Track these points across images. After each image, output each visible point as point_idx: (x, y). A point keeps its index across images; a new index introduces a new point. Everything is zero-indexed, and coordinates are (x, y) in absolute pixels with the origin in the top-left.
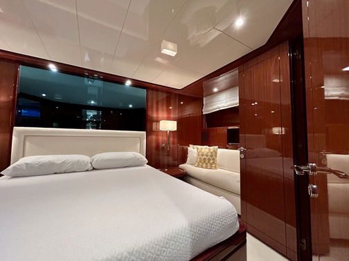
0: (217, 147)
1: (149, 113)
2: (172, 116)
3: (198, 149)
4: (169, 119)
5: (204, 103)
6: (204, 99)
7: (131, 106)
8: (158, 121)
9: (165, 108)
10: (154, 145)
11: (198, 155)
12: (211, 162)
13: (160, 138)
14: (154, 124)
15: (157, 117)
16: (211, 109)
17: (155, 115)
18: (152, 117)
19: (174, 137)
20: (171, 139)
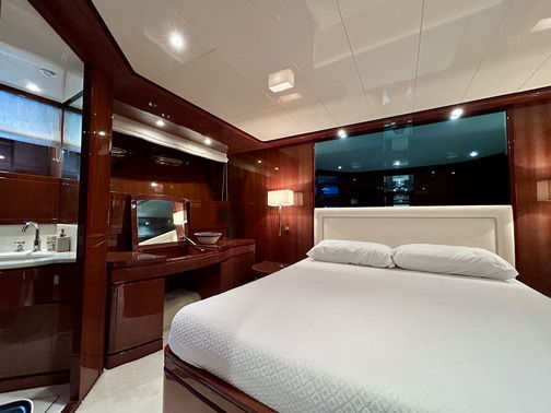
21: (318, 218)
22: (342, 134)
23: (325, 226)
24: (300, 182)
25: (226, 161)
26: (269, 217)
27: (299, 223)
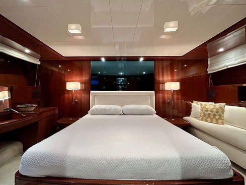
0: (224, 104)
1: (157, 78)
2: (175, 78)
3: (201, 105)
4: (172, 81)
5: (209, 63)
6: (209, 59)
7: (144, 73)
8: (163, 83)
9: (169, 73)
10: (161, 100)
11: (202, 110)
12: (217, 117)
13: (166, 96)
14: (161, 85)
15: (163, 80)
16: (217, 68)
17: (161, 79)
18: (159, 81)
19: (178, 95)
20: (175, 96)
21: (92, 96)
22: (103, 59)
23: (95, 99)
24: (84, 79)
25: (39, 63)
26: (66, 95)
27: (83, 98)
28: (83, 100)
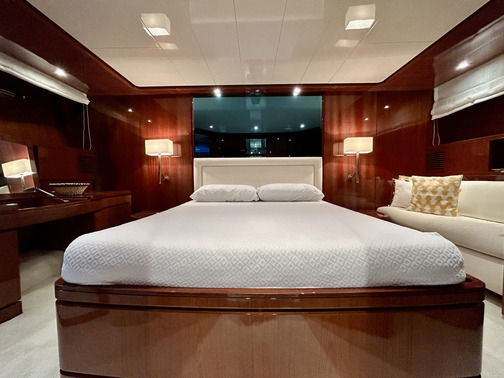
0: (461, 176)
1: (328, 130)
2: (365, 129)
3: (414, 181)
4: (359, 134)
5: (436, 98)
6: (436, 90)
7: (302, 126)
8: (340, 141)
9: (353, 119)
10: (335, 176)
11: (415, 191)
12: (444, 203)
13: (345, 166)
14: (335, 147)
15: (340, 135)
16: (451, 106)
17: (335, 132)
18: (331, 135)
19: (368, 164)
20: (364, 167)
21: (197, 167)
22: (218, 93)
23: (204, 174)
24: (179, 133)
25: (87, 102)
26: (146, 167)
27: (179, 172)
28: (180, 177)
